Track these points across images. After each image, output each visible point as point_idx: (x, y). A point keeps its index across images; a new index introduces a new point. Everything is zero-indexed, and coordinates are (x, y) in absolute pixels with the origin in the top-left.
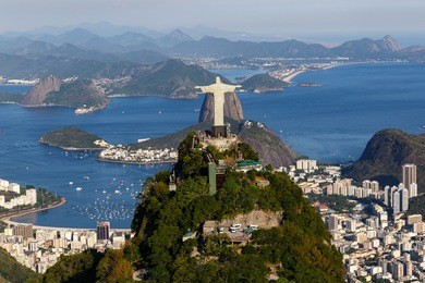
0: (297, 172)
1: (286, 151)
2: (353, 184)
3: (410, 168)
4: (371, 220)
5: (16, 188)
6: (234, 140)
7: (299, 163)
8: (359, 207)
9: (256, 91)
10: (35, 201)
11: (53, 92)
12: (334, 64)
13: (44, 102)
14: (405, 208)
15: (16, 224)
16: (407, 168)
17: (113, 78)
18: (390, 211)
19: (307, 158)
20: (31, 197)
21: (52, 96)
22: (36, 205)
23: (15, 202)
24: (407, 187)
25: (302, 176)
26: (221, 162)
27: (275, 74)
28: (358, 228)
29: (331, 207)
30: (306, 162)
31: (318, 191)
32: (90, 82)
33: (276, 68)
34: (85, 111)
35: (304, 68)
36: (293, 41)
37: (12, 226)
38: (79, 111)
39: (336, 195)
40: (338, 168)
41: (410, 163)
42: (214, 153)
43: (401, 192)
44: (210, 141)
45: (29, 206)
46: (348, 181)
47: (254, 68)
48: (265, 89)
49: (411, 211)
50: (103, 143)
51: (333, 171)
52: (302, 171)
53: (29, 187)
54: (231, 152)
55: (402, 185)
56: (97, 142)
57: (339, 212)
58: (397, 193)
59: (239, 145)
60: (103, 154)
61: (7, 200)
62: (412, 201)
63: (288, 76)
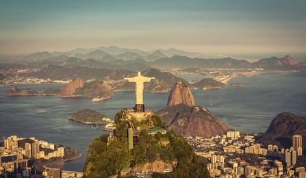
0: (227, 139)
1: (221, 125)
2: (262, 147)
3: (298, 137)
4: (272, 170)
5: (52, 147)
6: (149, 114)
7: (228, 133)
8: (266, 162)
9: (204, 89)
10: (63, 155)
11: (80, 88)
12: (254, 73)
13: (74, 94)
14: (294, 163)
15: (50, 169)
16: (296, 138)
17: (116, 80)
18: (285, 164)
19: (233, 130)
20: (61, 152)
21: (79, 90)
22: (64, 158)
23: (51, 155)
24: (296, 149)
25: (230, 141)
26: (138, 128)
27: (217, 79)
28: (264, 175)
29: (247, 161)
30: (233, 133)
31: (239, 151)
32: (102, 82)
33: (217, 74)
34: (98, 100)
35: (234, 75)
36: (229, 58)
37: (48, 170)
38: (95, 100)
39: (251, 154)
40: (253, 137)
41: (299, 134)
42: (135, 122)
43: (291, 153)
44: (133, 114)
45: (60, 158)
46: (259, 145)
47: (203, 74)
48: (210, 87)
49: (298, 165)
50: (108, 120)
51: (250, 138)
52: (230, 138)
53: (60, 146)
54: (146, 122)
55: (292, 148)
56: (104, 119)
57: (252, 164)
58: (289, 153)
59: (152, 117)
60: (107, 126)
61: (46, 154)
62: (298, 158)
63: (224, 80)
